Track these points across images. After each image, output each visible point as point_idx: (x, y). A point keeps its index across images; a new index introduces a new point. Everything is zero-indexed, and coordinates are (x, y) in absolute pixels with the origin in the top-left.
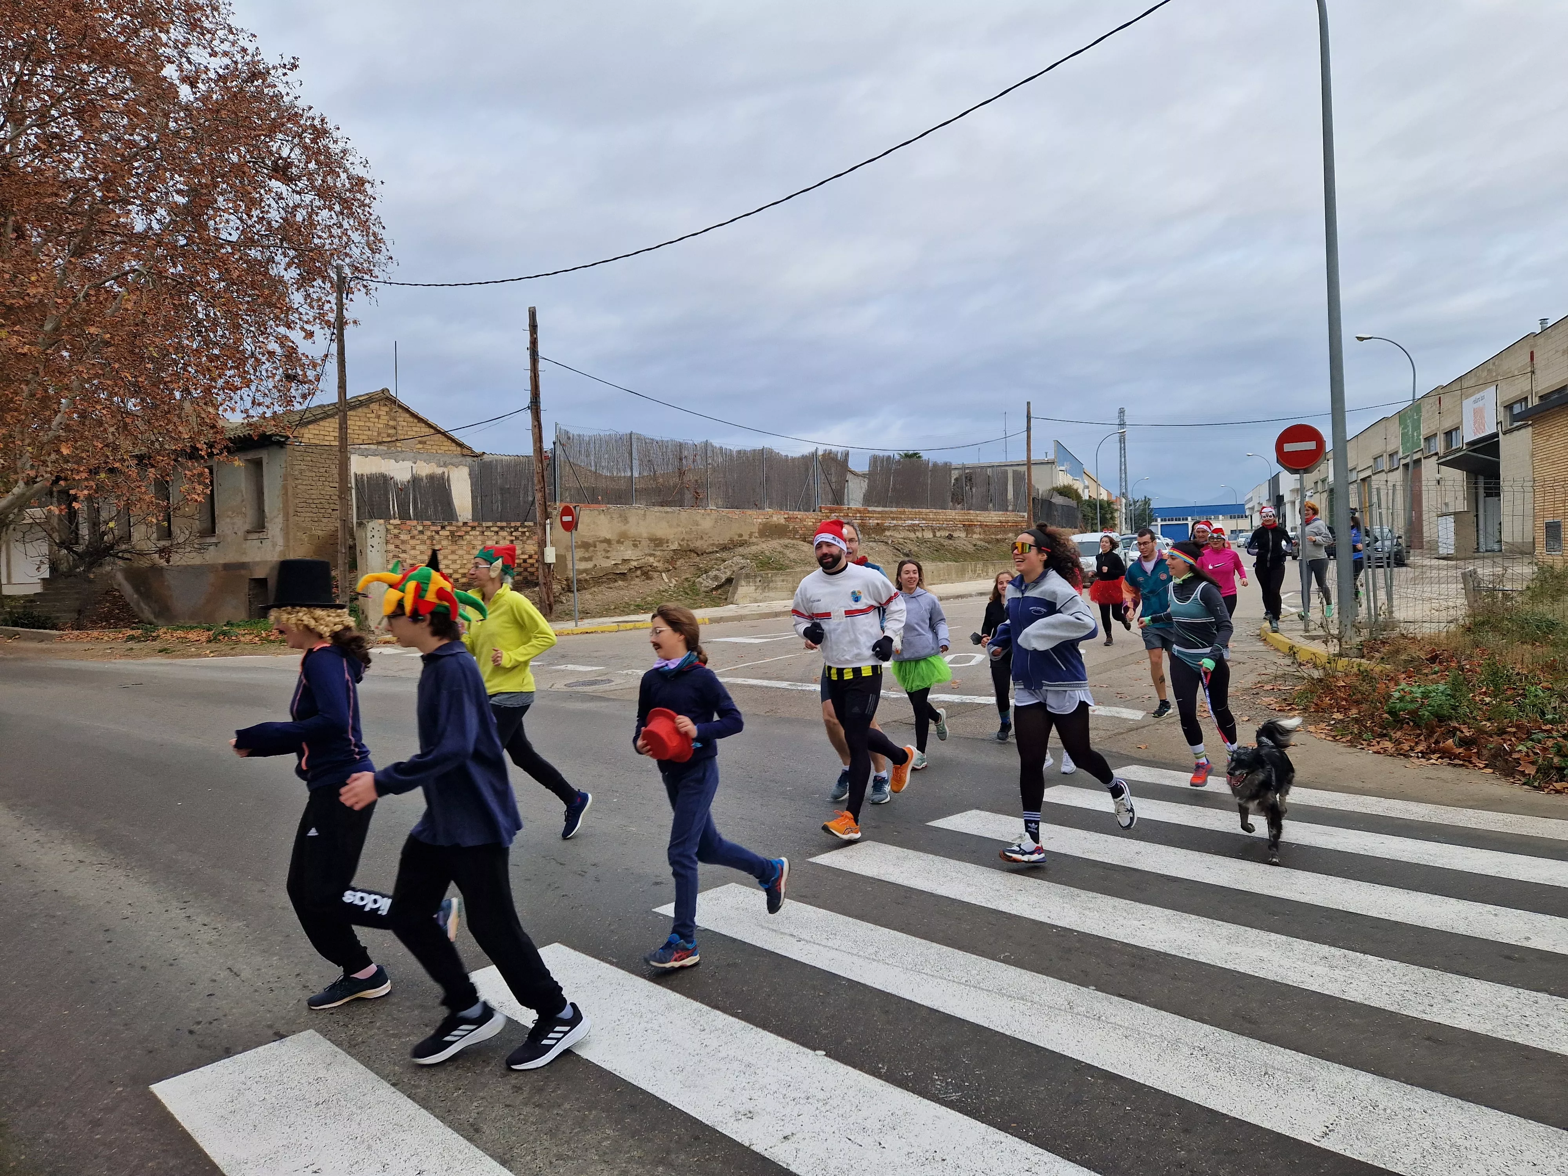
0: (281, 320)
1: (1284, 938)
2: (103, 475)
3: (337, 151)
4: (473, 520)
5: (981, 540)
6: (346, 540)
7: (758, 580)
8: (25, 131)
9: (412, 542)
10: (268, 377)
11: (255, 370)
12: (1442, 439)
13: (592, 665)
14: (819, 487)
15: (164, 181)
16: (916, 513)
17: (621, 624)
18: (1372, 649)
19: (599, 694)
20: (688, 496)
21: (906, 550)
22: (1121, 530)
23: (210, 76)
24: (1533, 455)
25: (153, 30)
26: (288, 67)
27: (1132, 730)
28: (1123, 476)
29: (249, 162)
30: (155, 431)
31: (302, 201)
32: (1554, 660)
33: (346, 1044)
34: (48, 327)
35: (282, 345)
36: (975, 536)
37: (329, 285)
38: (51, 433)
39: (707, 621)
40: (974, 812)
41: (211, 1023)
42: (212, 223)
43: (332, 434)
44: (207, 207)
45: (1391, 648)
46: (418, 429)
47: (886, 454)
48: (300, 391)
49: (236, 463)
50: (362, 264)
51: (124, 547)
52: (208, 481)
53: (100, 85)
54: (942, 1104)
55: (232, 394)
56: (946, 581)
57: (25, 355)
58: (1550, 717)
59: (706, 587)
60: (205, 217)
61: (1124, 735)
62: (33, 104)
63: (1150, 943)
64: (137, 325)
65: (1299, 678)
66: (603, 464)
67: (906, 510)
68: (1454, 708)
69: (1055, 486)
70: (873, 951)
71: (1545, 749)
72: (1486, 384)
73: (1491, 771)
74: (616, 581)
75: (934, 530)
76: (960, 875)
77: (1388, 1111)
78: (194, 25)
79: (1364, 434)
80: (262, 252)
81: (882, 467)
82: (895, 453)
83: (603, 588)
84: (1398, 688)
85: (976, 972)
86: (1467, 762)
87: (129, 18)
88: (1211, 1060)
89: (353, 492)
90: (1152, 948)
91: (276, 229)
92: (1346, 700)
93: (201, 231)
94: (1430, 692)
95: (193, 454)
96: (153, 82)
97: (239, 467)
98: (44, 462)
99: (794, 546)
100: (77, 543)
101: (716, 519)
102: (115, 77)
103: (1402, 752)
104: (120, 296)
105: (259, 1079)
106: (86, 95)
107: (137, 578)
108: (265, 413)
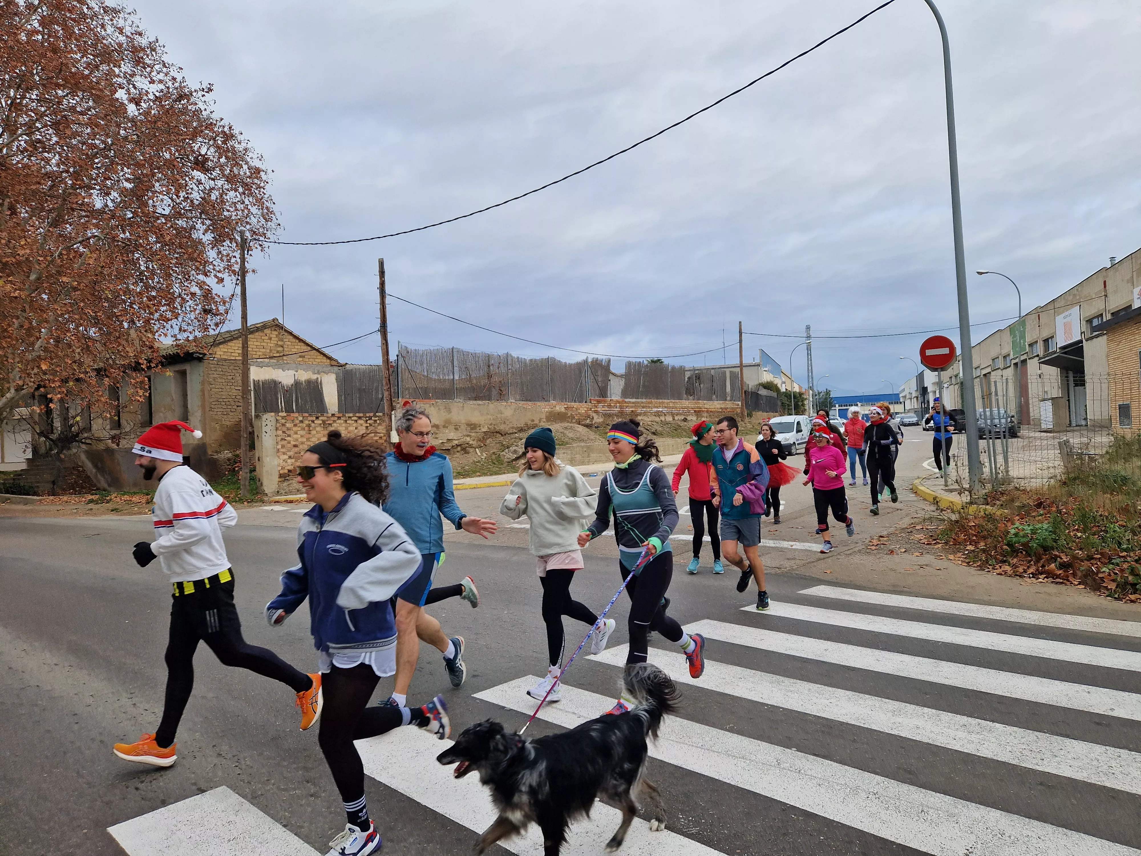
0: (200, 270)
1: (934, 711)
2: (71, 383)
3: (241, 149)
4: (339, 412)
6: (246, 427)
8: (17, 138)
9: (295, 429)
10: (191, 311)
11: (182, 307)
12: (1042, 345)
14: (589, 384)
15: (116, 173)
16: (649, 403)
18: (994, 498)
20: (494, 392)
21: (653, 430)
23: (150, 97)
24: (1108, 356)
25: (109, 65)
26: (206, 90)
27: (820, 560)
28: (810, 374)
29: (178, 158)
30: (110, 351)
31: (216, 185)
32: (1128, 505)
33: (249, 796)
34: (33, 277)
35: (201, 288)
37: (235, 245)
38: (34, 354)
40: (706, 621)
41: (152, 782)
42: (151, 202)
43: (237, 351)
44: (147, 190)
45: (1008, 497)
46: (299, 347)
47: (638, 360)
48: (214, 321)
49: (168, 374)
50: (258, 229)
51: (86, 435)
52: (147, 387)
53: (71, 105)
54: (685, 836)
55: (165, 324)
57: (16, 297)
58: (1125, 546)
59: (509, 458)
60: (146, 197)
61: (815, 564)
62: (24, 119)
63: (836, 716)
64: (97, 275)
65: (942, 520)
66: (433, 370)
67: (653, 401)
68: (1055, 541)
69: (760, 382)
71: (1122, 571)
72: (1072, 305)
73: (1083, 586)
75: (673, 415)
77: (1012, 838)
78: (138, 62)
79: (985, 342)
80: (187, 222)
81: (635, 370)
82: (644, 359)
84: (1014, 526)
85: (709, 739)
86: (1065, 580)
87: (92, 57)
88: (882, 802)
89: (252, 393)
90: (837, 719)
91: (197, 205)
92: (976, 536)
93: (143, 207)
94: (1037, 529)
95: (137, 367)
96: (109, 102)
97: (170, 376)
98: (29, 375)
99: (571, 428)
100: (52, 433)
101: (515, 409)
102: (82, 99)
103: (1017, 573)
104: (85, 255)
105: (187, 822)
106: (61, 112)
107: (96, 457)
108: (188, 337)
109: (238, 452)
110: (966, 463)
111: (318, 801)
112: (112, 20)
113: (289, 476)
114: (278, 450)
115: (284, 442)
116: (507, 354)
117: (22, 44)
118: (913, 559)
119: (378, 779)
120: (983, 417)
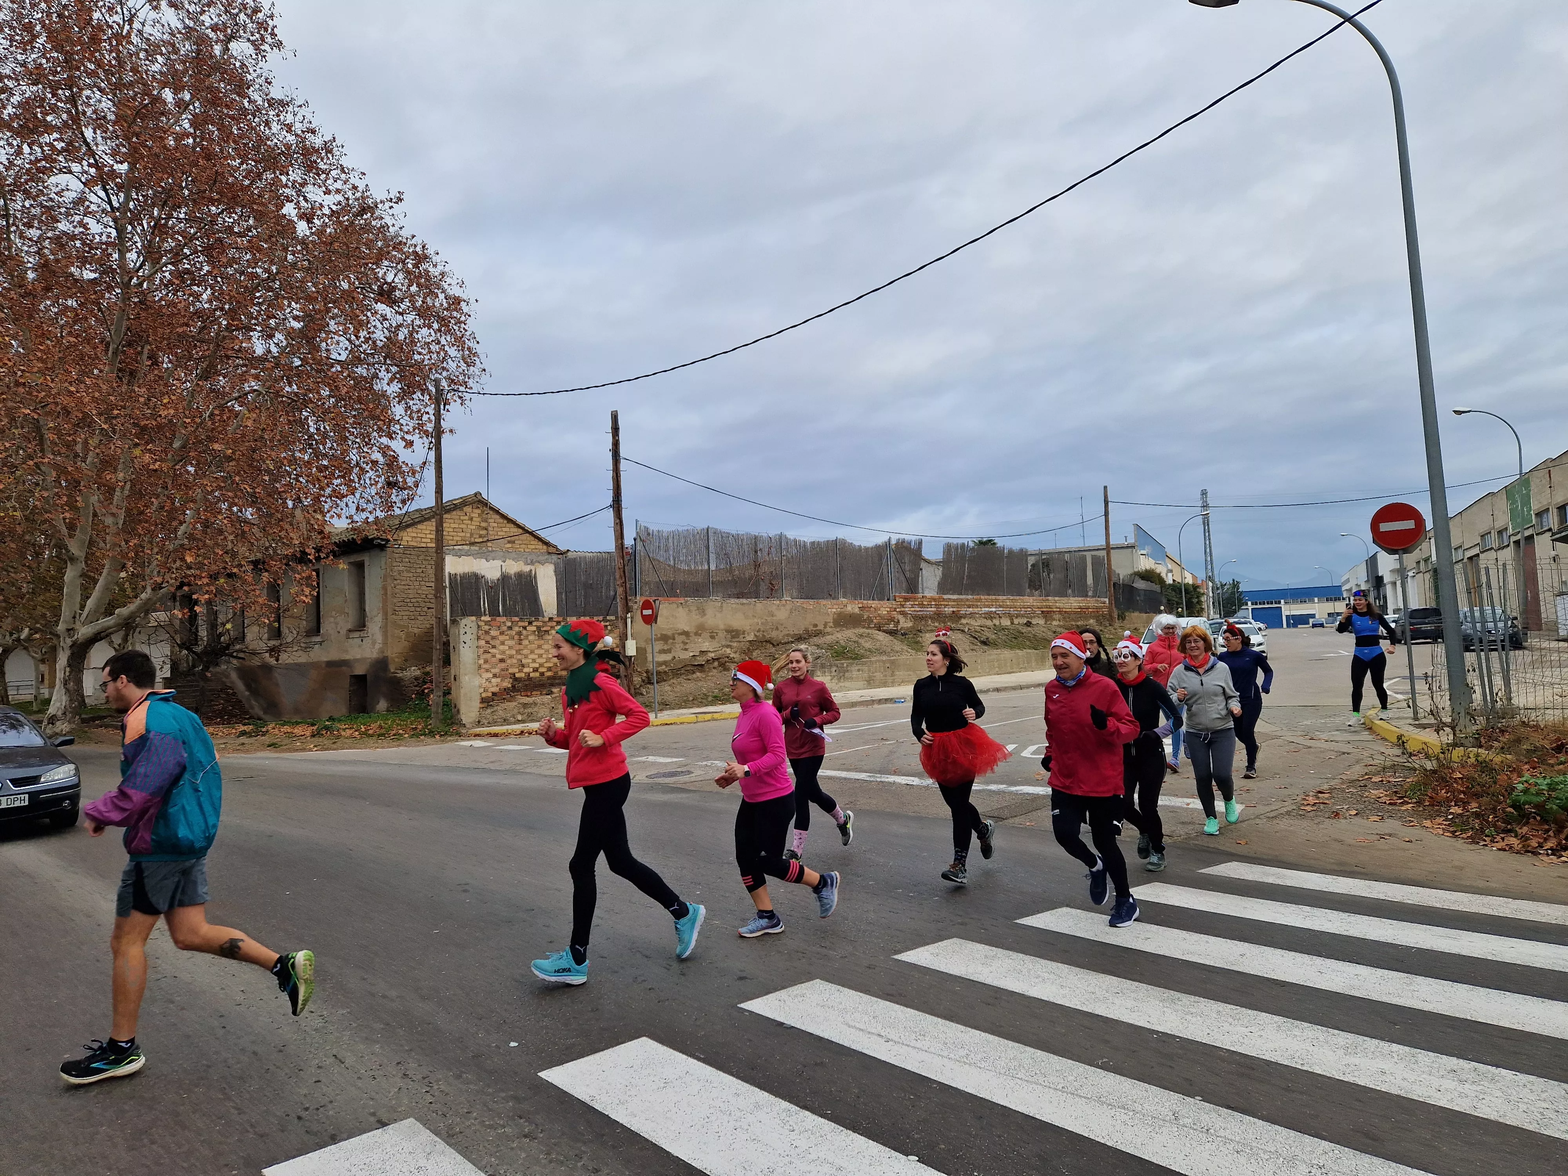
0: (384, 431)
1: (1407, 1049)
2: (222, 580)
3: (436, 274)
4: (558, 615)
5: (1060, 626)
6: (440, 637)
7: (834, 669)
8: (161, 268)
9: (502, 638)
10: (371, 485)
11: (360, 479)
12: (1555, 514)
13: (672, 757)
14: (892, 573)
15: (282, 309)
16: (992, 600)
17: (699, 716)
18: (1490, 738)
19: (680, 786)
20: (763, 587)
21: (983, 638)
22: (1209, 615)
23: (325, 212)
25: (274, 173)
26: (394, 200)
28: (1209, 559)
29: (358, 288)
30: (270, 538)
31: (404, 320)
33: (444, 1133)
34: (177, 444)
35: (384, 455)
36: (1055, 623)
37: (428, 397)
38: (177, 542)
40: (1065, 910)
41: (318, 1109)
42: (324, 344)
43: (428, 536)
44: (320, 331)
45: (1512, 737)
46: (508, 530)
47: (960, 541)
48: (400, 497)
49: (341, 566)
50: (457, 377)
51: (238, 647)
52: (315, 583)
53: (227, 224)
55: (339, 502)
56: (1026, 669)
57: (156, 470)
60: (318, 339)
62: (170, 244)
63: (1260, 1052)
64: (256, 440)
65: (1411, 769)
66: (681, 559)
67: (982, 597)
69: (1136, 570)
70: (964, 1054)
74: (694, 673)
75: (1011, 617)
76: (1052, 976)
78: (310, 167)
79: (1469, 511)
80: (368, 370)
81: (956, 555)
82: (969, 540)
83: (681, 679)
84: (1521, 779)
85: (1073, 1078)
87: (253, 163)
89: (447, 590)
90: (1261, 1057)
91: (381, 348)
92: (1463, 792)
93: (315, 352)
94: (1557, 784)
95: (302, 558)
96: (274, 220)
97: (343, 569)
98: (170, 569)
99: (868, 635)
100: (196, 644)
101: (791, 609)
102: (240, 216)
103: (1529, 849)
104: (241, 414)
105: (364, 1167)
106: (214, 234)
107: (249, 676)
108: (368, 518)
109: (428, 669)
110: (1445, 685)
111: (535, 1144)
112: (278, 115)
113: (493, 700)
114: (480, 667)
115: (488, 656)
116: (781, 536)
117: (170, 150)
118: (1371, 825)
119: (613, 1117)
120: (1469, 619)
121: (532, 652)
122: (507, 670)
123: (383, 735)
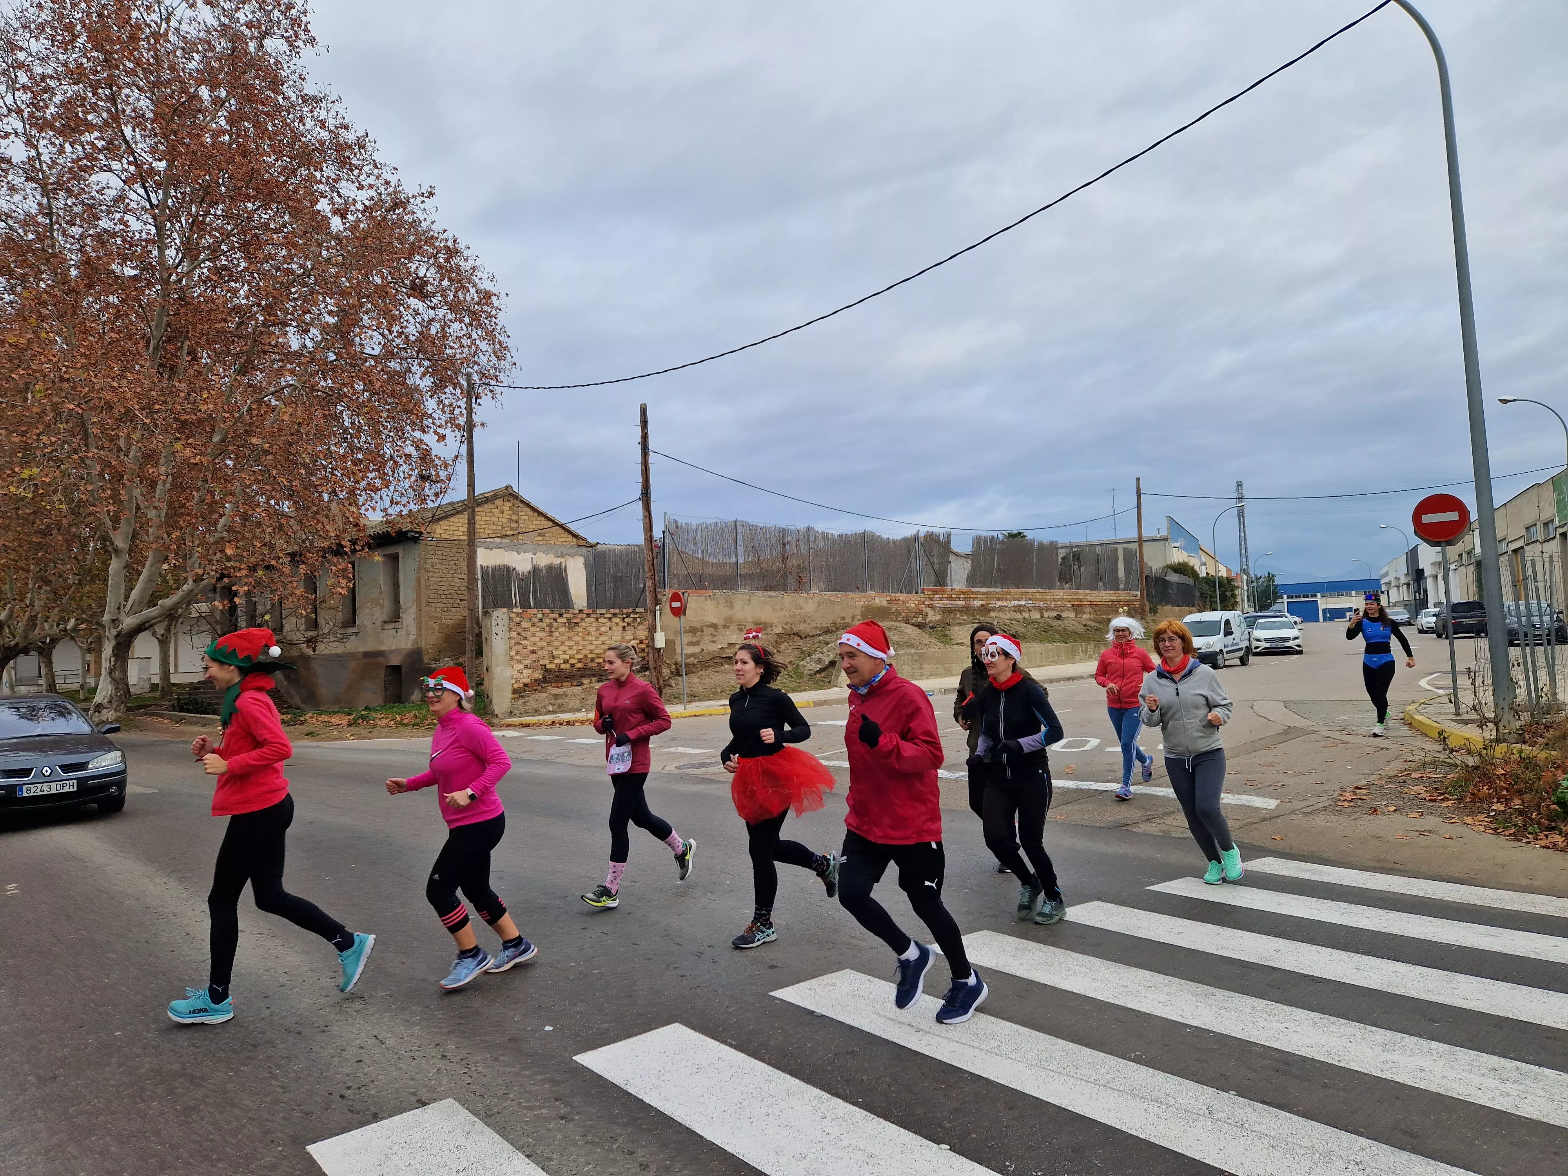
0: (417, 425)
1: (1446, 1046)
2: (261, 573)
3: (468, 268)
4: (588, 607)
5: (1091, 620)
6: (473, 629)
8: (199, 265)
9: (533, 629)
10: (405, 478)
11: (394, 472)
13: (701, 748)
14: (921, 567)
15: (316, 303)
16: (1022, 593)
18: (1535, 734)
19: (709, 777)
20: (791, 580)
21: (1013, 632)
22: (1243, 608)
23: (358, 207)
25: (309, 169)
26: (426, 195)
27: (1264, 820)
28: (1243, 552)
29: (391, 283)
30: (306, 531)
31: (436, 315)
33: (483, 1114)
34: (216, 438)
35: (417, 448)
36: (1085, 616)
37: (460, 391)
38: (217, 535)
39: (811, 704)
40: (1096, 903)
41: (360, 1088)
42: (358, 339)
43: (461, 529)
44: (354, 325)
45: (1557, 733)
46: (538, 522)
47: (989, 534)
48: (433, 490)
49: (376, 559)
50: (489, 371)
52: (350, 575)
53: (262, 220)
55: (373, 495)
56: (1055, 663)
57: (196, 464)
59: (811, 670)
60: (352, 334)
61: (1257, 826)
62: (207, 241)
64: (292, 434)
65: (1451, 765)
66: (710, 551)
67: (1012, 590)
69: (1169, 563)
70: (995, 1045)
74: (722, 665)
75: (1041, 610)
78: (344, 163)
79: (1514, 502)
80: (401, 364)
81: (985, 548)
82: (999, 532)
83: (710, 671)
84: (1565, 776)
85: (1105, 1070)
87: (288, 160)
89: (479, 582)
90: (1297, 1053)
91: (414, 342)
92: (1506, 789)
93: (349, 347)
95: (338, 551)
96: (308, 216)
97: (378, 561)
98: (210, 561)
99: (896, 628)
101: (819, 603)
102: (276, 213)
104: (278, 409)
105: (404, 1145)
106: (251, 230)
108: (401, 511)
109: (461, 660)
110: (1489, 681)
111: (571, 1126)
112: (312, 111)
113: (525, 691)
114: (512, 658)
115: (519, 647)
116: (809, 529)
117: (207, 148)
118: (1410, 821)
119: (647, 1101)
120: (1514, 614)
121: (563, 644)
122: (538, 661)
123: (418, 725)
